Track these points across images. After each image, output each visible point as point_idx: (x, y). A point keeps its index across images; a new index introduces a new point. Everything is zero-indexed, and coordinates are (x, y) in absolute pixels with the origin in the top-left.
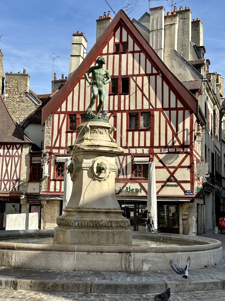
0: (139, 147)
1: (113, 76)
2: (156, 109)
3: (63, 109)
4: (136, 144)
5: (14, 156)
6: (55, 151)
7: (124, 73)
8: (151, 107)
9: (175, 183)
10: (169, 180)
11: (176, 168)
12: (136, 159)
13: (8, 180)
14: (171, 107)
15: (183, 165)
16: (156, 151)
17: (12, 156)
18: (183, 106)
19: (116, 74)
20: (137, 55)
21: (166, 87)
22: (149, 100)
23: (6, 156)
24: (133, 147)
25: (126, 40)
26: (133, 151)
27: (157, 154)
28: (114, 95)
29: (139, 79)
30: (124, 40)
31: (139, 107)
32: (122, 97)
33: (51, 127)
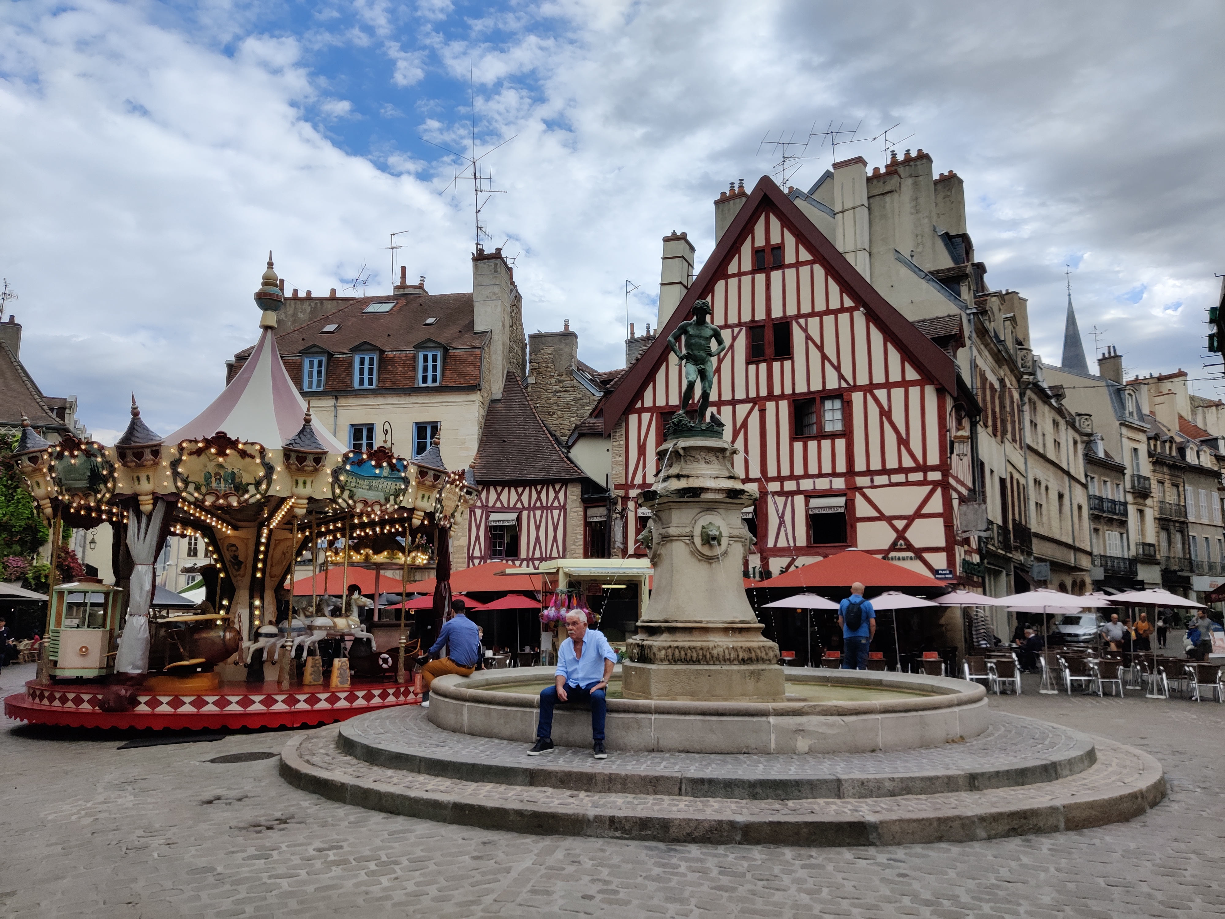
0: (820, 475)
1: (753, 321)
2: (855, 388)
3: (648, 403)
4: (813, 469)
5: (552, 508)
6: (634, 493)
7: (777, 313)
8: (844, 385)
9: (910, 554)
10: (894, 547)
11: (910, 520)
12: (815, 502)
13: (540, 559)
14: (891, 380)
15: (925, 511)
16: (862, 481)
17: (547, 508)
18: (918, 377)
19: (760, 315)
20: (805, 271)
21: (877, 337)
22: (837, 368)
24: (806, 476)
25: (779, 241)
26: (806, 485)
27: (865, 490)
28: (757, 363)
29: (813, 323)
30: (775, 239)
31: (816, 386)
32: (776, 365)
33: (623, 443)
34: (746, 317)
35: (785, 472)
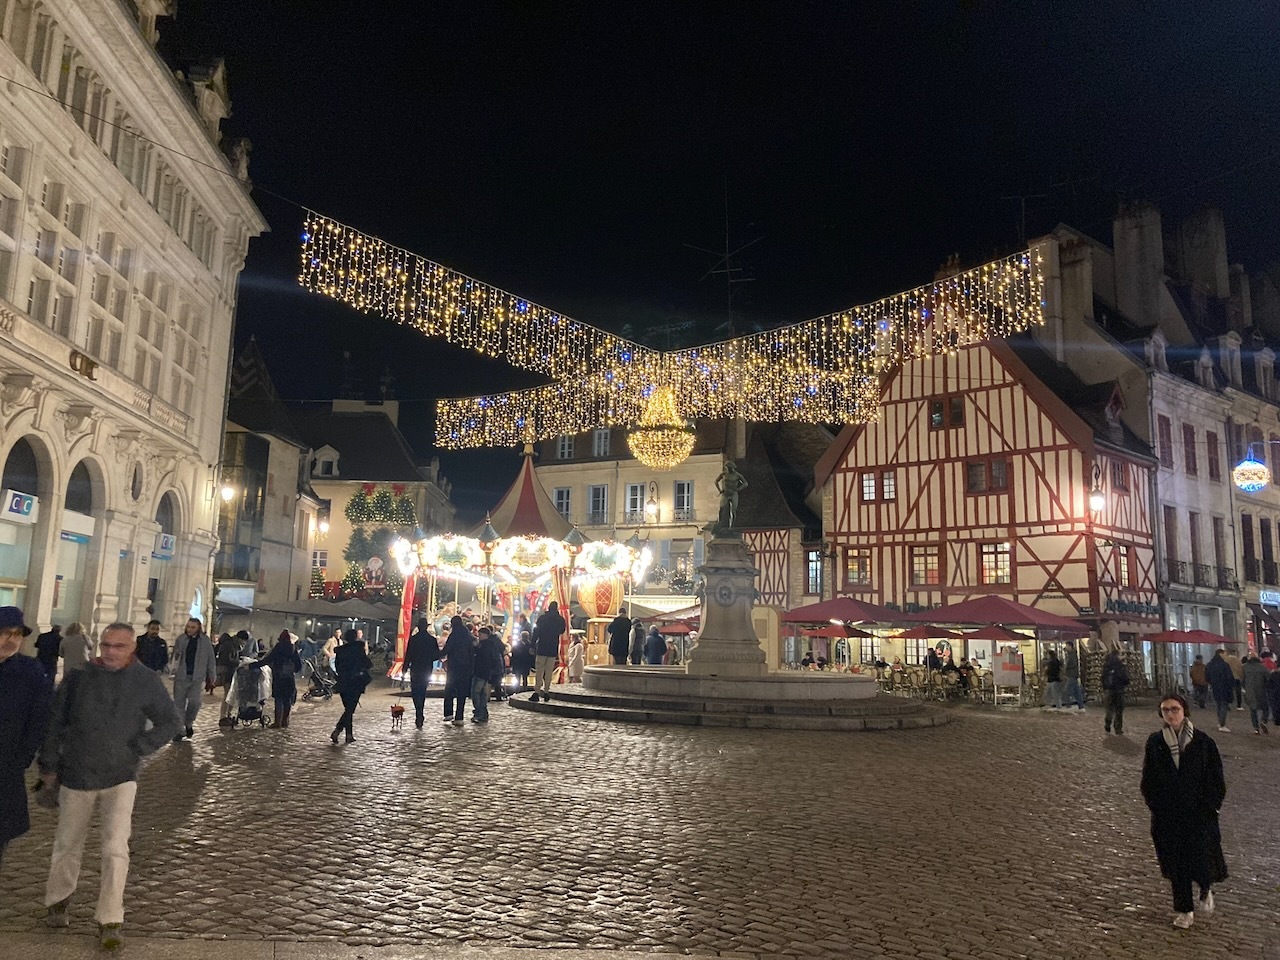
0: (988, 526)
1: (933, 395)
2: (1016, 452)
3: (851, 464)
4: (983, 521)
5: (778, 551)
6: (841, 539)
7: (952, 388)
8: (1006, 449)
9: (1061, 594)
10: (1046, 589)
11: (1060, 564)
13: (770, 594)
14: (1044, 445)
15: (1071, 557)
16: (1021, 531)
17: (774, 551)
18: (1067, 442)
19: (939, 390)
21: (1033, 408)
22: (1001, 435)
23: (765, 551)
24: (977, 526)
26: (977, 534)
27: (1024, 539)
28: (937, 431)
29: (981, 396)
31: (984, 450)
32: (952, 432)
33: (832, 497)
34: (928, 392)
35: (961, 523)
